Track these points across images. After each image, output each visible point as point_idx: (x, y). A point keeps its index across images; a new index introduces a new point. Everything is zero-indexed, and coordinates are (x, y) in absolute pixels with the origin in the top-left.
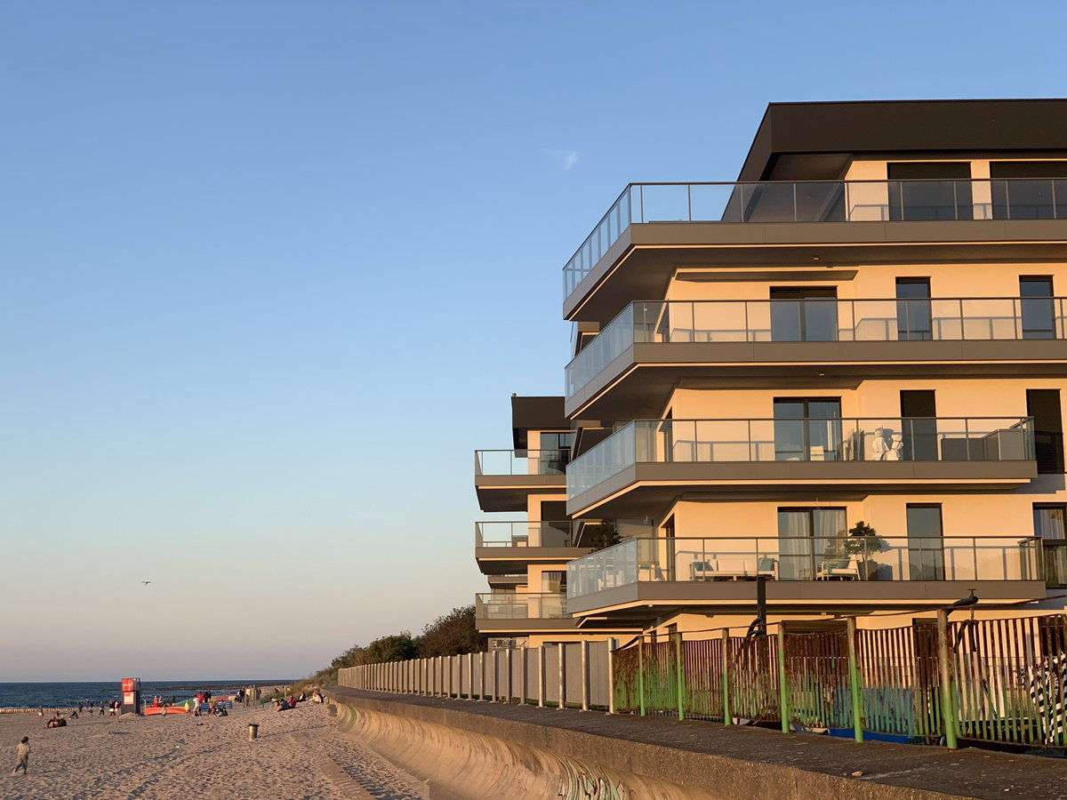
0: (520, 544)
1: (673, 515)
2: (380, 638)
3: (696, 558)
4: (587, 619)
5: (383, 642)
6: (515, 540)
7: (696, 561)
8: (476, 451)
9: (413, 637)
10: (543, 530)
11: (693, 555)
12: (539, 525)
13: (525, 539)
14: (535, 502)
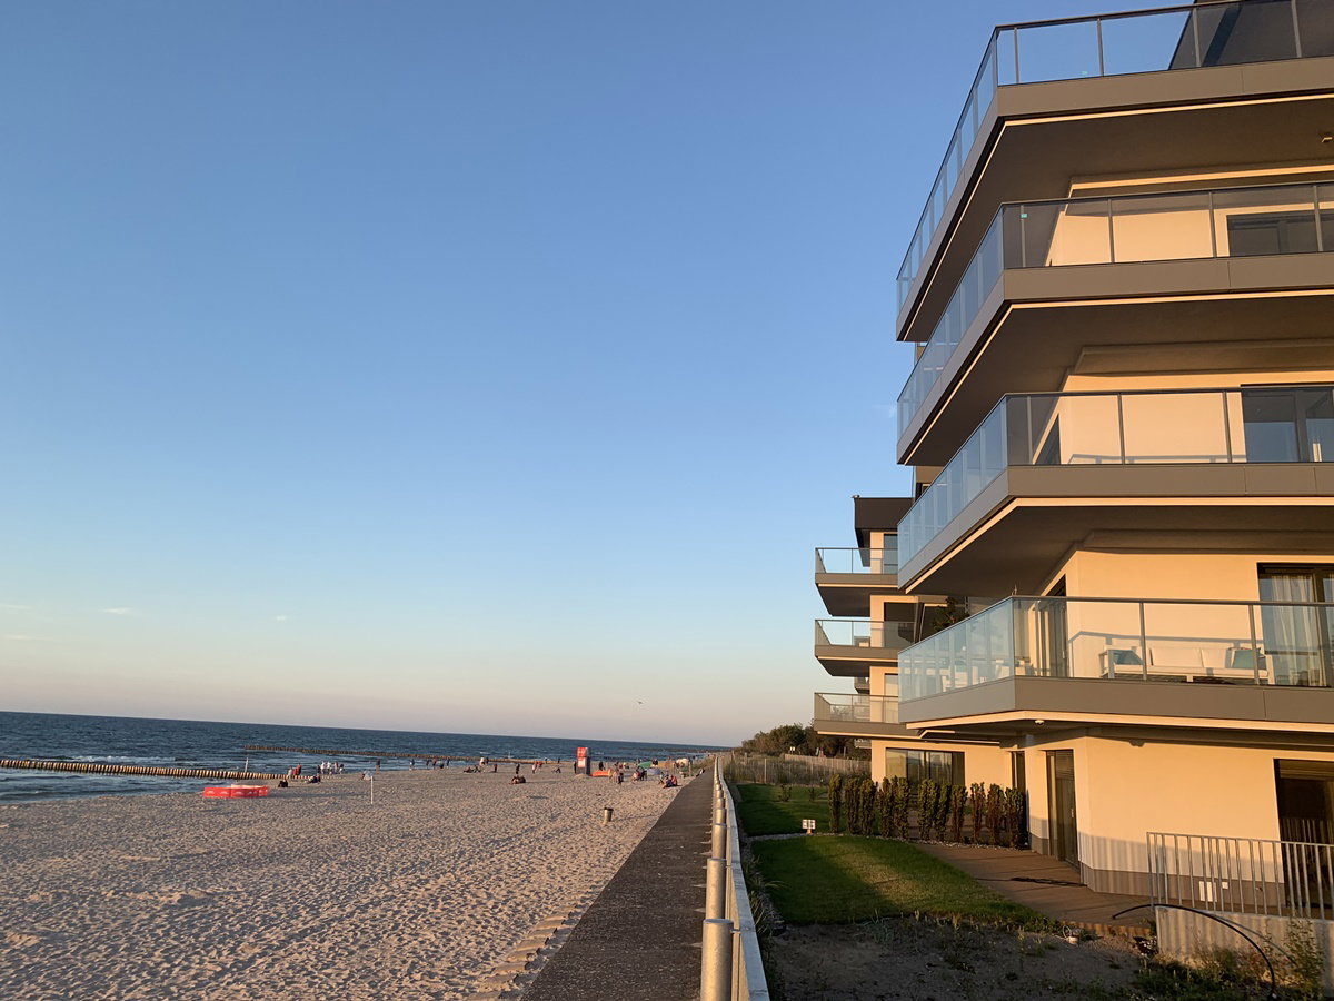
0: (862, 645)
1: (1064, 577)
2: (778, 727)
3: (1109, 643)
4: (927, 731)
5: (779, 730)
6: (858, 640)
7: (1111, 647)
8: (817, 549)
9: (804, 728)
10: (885, 631)
11: (1104, 639)
12: (881, 626)
13: (867, 640)
14: (877, 604)
